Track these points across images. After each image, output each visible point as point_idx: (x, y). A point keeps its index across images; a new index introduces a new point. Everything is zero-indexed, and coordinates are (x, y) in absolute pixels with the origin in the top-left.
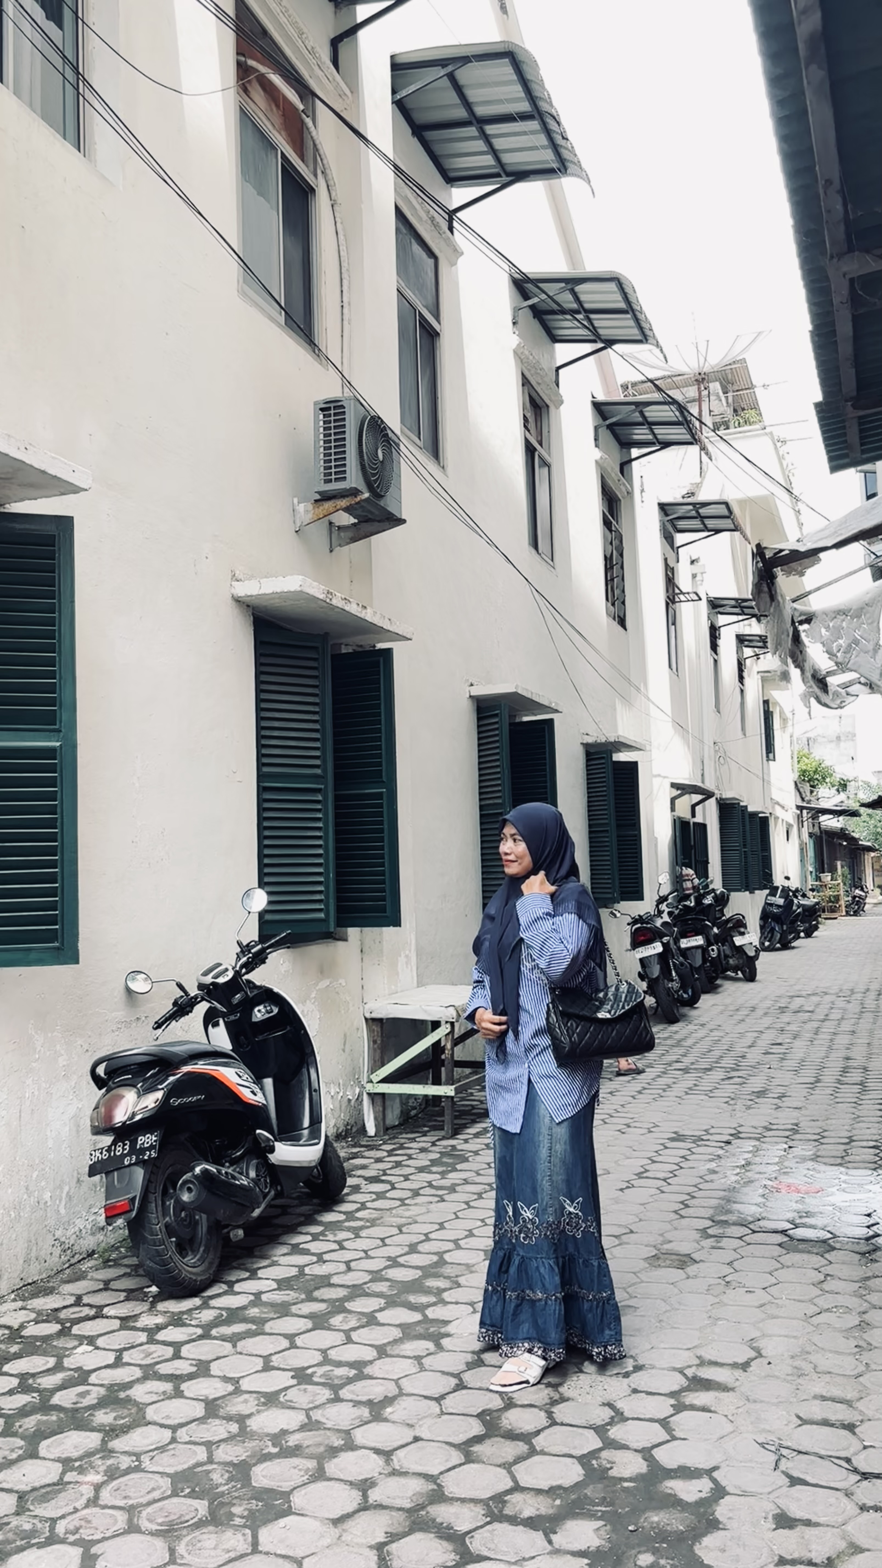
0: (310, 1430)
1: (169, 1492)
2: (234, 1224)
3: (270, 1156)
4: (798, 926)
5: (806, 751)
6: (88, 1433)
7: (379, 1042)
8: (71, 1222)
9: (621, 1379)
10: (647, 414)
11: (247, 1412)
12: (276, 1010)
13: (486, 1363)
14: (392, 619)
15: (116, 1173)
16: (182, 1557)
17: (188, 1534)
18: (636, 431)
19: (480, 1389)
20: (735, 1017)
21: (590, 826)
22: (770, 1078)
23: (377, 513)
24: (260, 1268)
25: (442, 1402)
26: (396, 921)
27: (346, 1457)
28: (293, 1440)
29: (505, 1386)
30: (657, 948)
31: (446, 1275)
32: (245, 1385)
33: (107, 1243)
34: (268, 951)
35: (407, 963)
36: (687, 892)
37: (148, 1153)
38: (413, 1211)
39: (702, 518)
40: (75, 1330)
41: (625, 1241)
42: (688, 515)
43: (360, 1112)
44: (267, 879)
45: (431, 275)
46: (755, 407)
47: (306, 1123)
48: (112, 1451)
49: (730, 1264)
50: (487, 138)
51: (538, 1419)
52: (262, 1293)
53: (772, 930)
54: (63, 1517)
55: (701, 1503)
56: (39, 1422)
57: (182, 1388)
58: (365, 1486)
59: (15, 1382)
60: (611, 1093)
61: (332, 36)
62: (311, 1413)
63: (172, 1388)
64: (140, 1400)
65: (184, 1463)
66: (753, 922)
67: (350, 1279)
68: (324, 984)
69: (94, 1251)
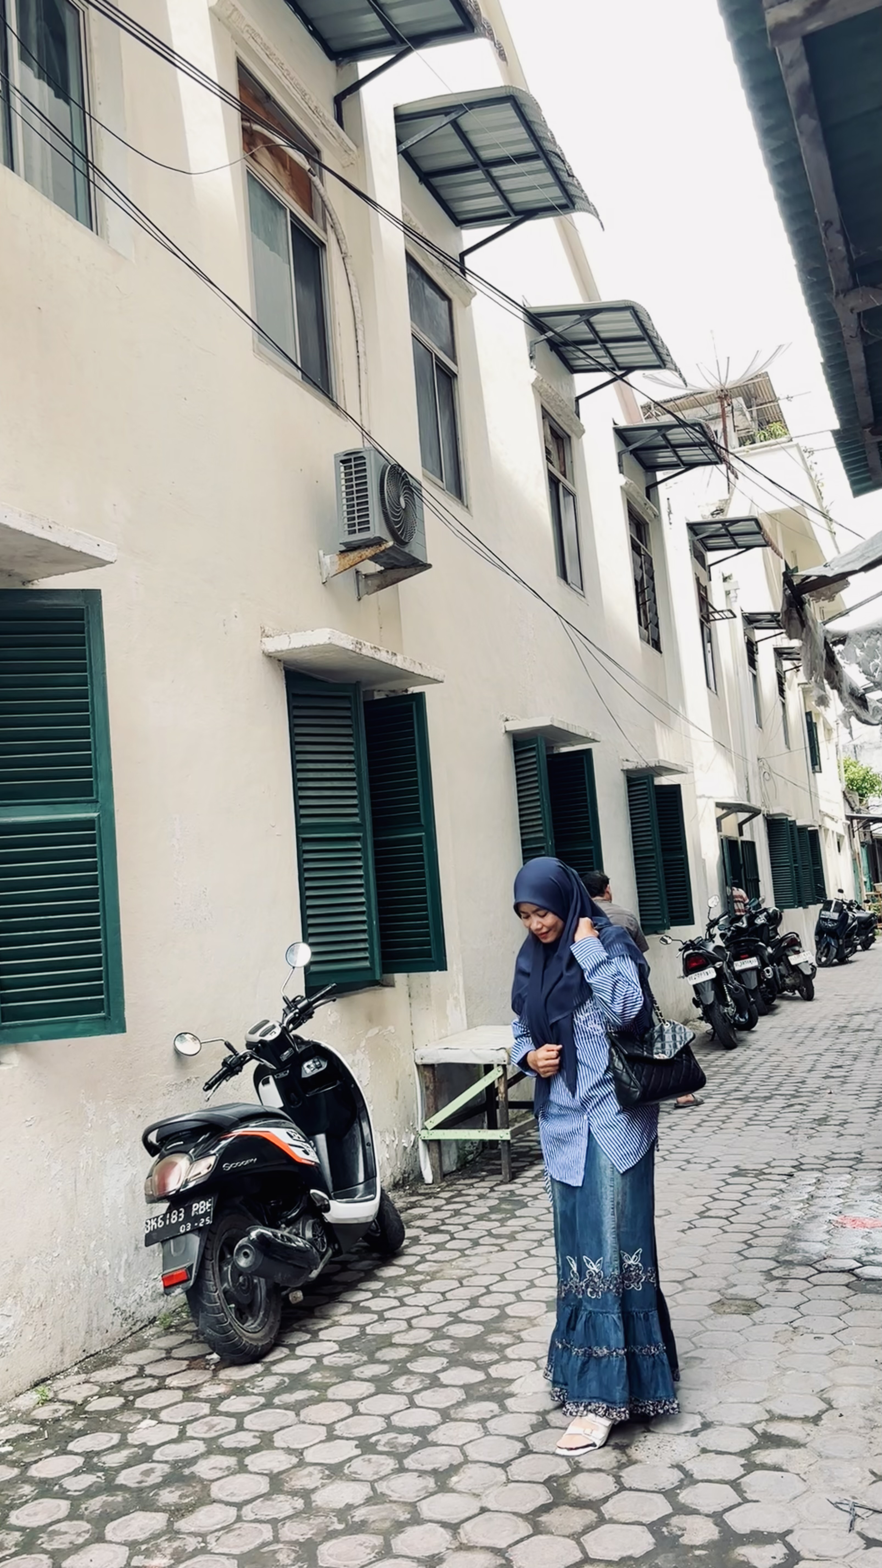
0: (375, 1504)
2: (292, 1286)
3: (325, 1215)
4: (855, 939)
5: (853, 760)
6: (154, 1514)
7: (431, 1088)
8: (131, 1290)
9: (689, 1438)
10: (670, 437)
11: (312, 1486)
12: (325, 1065)
13: (552, 1424)
14: (423, 663)
15: (172, 1242)
18: (661, 455)
19: (546, 1453)
20: (793, 1040)
21: (635, 853)
22: (831, 1104)
23: (402, 559)
24: (321, 1329)
25: (508, 1469)
26: (441, 965)
27: (413, 1533)
28: (359, 1515)
29: (571, 1449)
30: (710, 974)
31: (508, 1329)
32: (309, 1456)
33: (168, 1309)
34: (314, 1005)
35: (456, 1006)
36: (738, 914)
37: (203, 1220)
38: (474, 1262)
39: (732, 535)
40: (139, 1403)
41: (689, 1286)
42: (718, 533)
43: (416, 1159)
44: (310, 932)
45: (446, 317)
46: (780, 419)
47: (361, 1177)
48: (178, 1532)
49: (797, 1308)
50: (494, 181)
51: (607, 1484)
52: (323, 1356)
53: (828, 945)
56: (105, 1504)
57: (246, 1463)
58: (432, 1562)
59: (80, 1461)
60: (670, 1127)
61: (335, 94)
62: (376, 1485)
63: (235, 1463)
64: (204, 1477)
65: (251, 1543)
66: (808, 940)
67: (413, 1337)
68: (375, 1031)
69: (155, 1318)
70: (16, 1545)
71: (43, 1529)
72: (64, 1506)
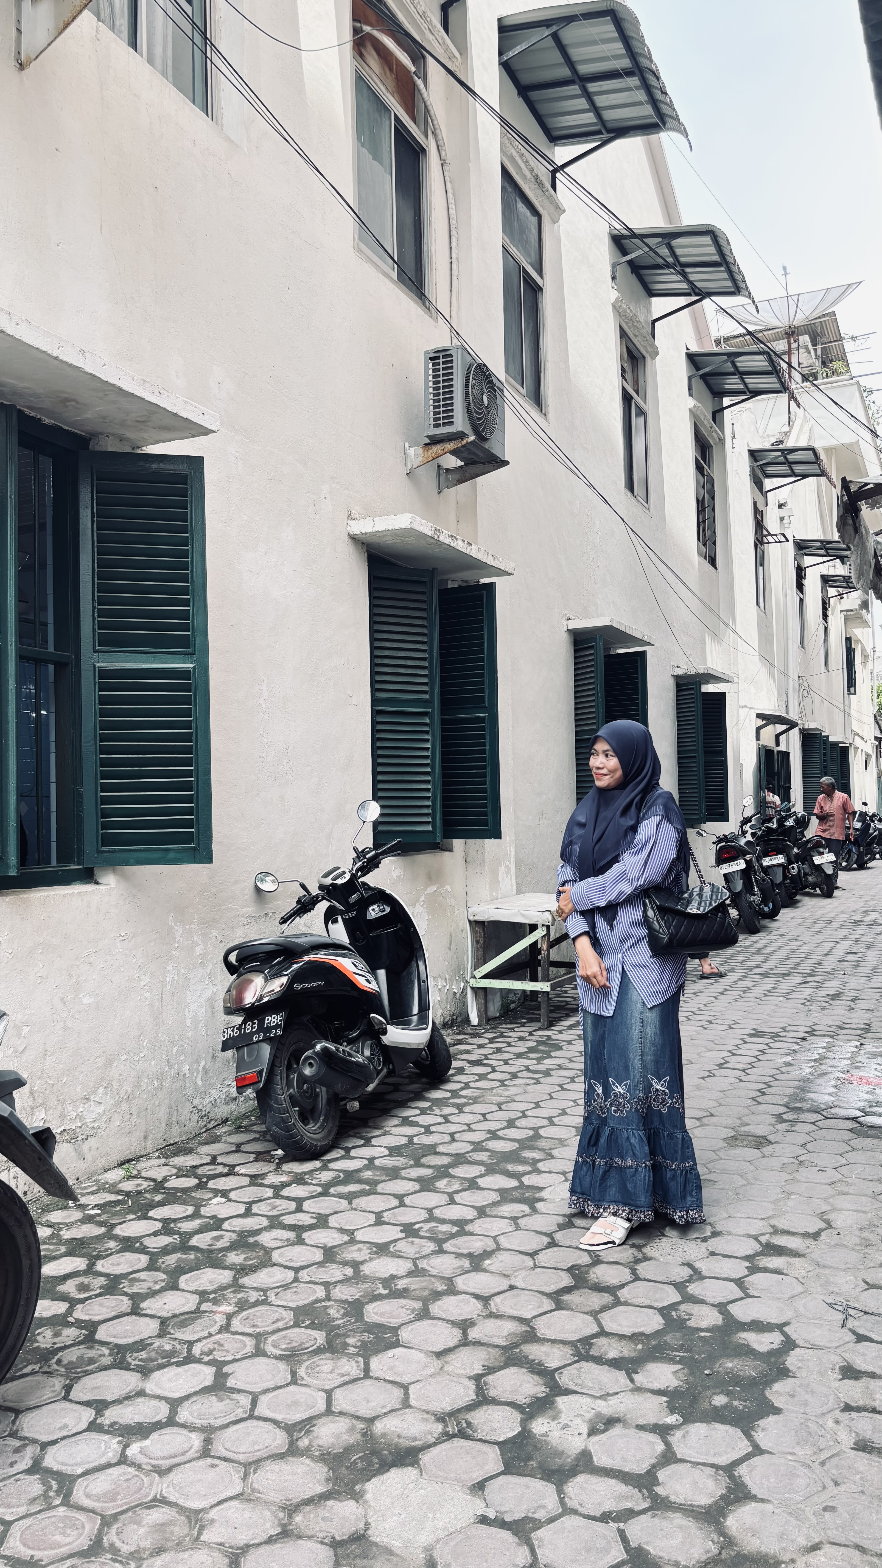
0: (417, 1276)
1: (292, 1323)
2: (350, 1097)
3: (383, 1037)
4: (874, 848)
6: (221, 1271)
7: (481, 942)
8: (207, 1092)
9: (699, 1242)
10: (738, 364)
11: (361, 1259)
12: (388, 909)
13: (575, 1225)
14: (495, 555)
15: (246, 1049)
16: (303, 1379)
17: (308, 1359)
18: (728, 381)
19: (570, 1247)
20: (812, 929)
21: (679, 752)
22: (845, 983)
23: (482, 455)
24: (374, 1137)
25: (536, 1258)
26: (496, 833)
27: (449, 1300)
28: (401, 1284)
29: (593, 1245)
30: (741, 865)
31: (541, 1147)
32: (359, 1236)
33: (239, 1113)
34: (381, 857)
35: (507, 873)
36: (769, 816)
37: (274, 1031)
38: (512, 1091)
39: (790, 464)
40: (211, 1184)
41: (706, 1122)
42: (777, 461)
43: (465, 1004)
44: (380, 794)
45: (534, 231)
46: (844, 359)
47: (415, 1010)
48: (242, 1286)
49: (803, 1145)
51: (623, 1274)
52: (375, 1158)
54: (199, 1340)
55: (771, 1353)
56: (179, 1260)
57: (303, 1237)
58: (465, 1325)
59: (159, 1225)
60: (695, 994)
61: (443, 2)
62: (417, 1262)
63: (295, 1236)
64: (267, 1245)
65: (306, 1299)
67: (454, 1148)
68: (432, 889)
69: (227, 1119)
70: (101, 1288)
71: (125, 1276)
72: (144, 1259)
